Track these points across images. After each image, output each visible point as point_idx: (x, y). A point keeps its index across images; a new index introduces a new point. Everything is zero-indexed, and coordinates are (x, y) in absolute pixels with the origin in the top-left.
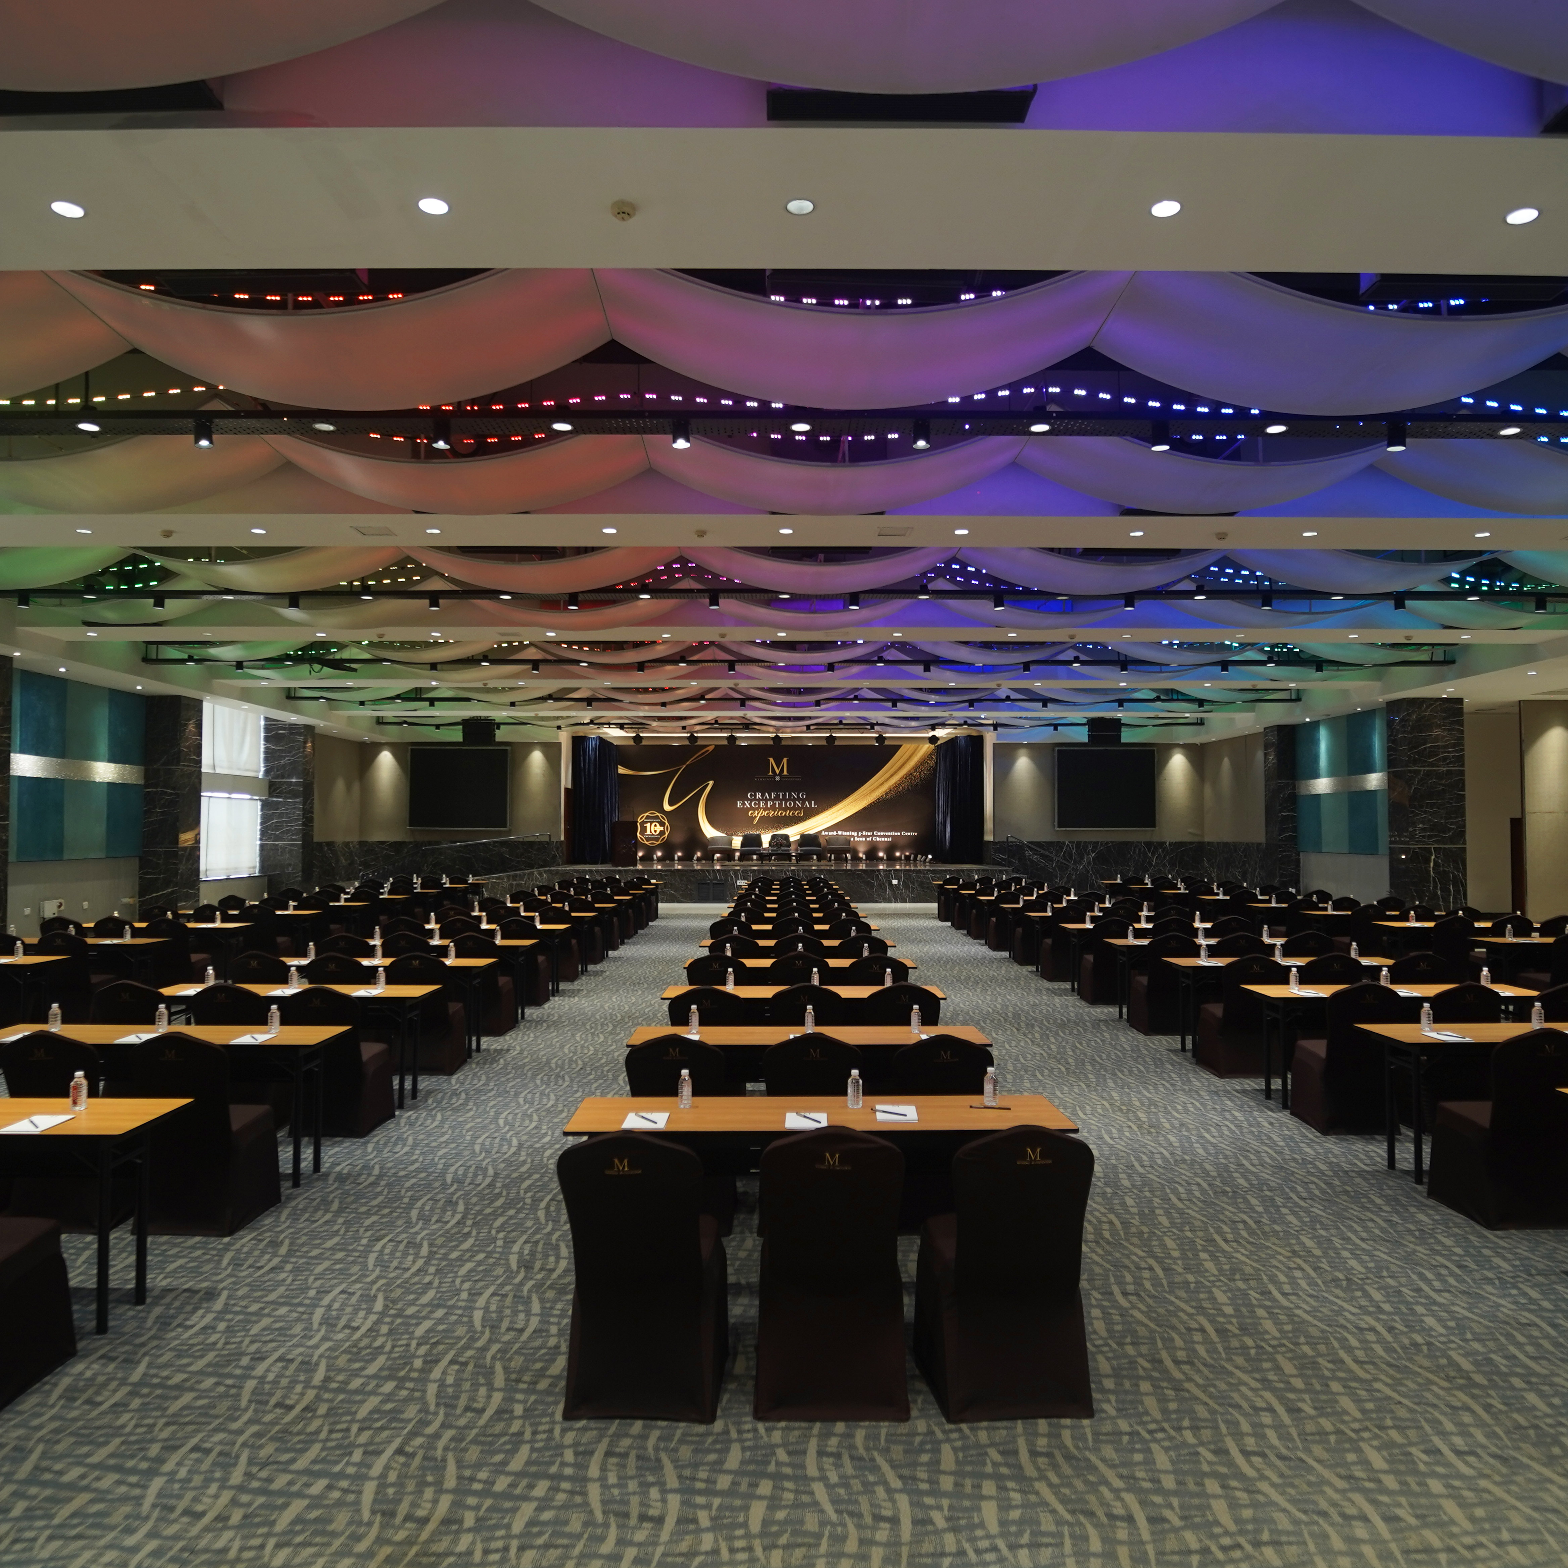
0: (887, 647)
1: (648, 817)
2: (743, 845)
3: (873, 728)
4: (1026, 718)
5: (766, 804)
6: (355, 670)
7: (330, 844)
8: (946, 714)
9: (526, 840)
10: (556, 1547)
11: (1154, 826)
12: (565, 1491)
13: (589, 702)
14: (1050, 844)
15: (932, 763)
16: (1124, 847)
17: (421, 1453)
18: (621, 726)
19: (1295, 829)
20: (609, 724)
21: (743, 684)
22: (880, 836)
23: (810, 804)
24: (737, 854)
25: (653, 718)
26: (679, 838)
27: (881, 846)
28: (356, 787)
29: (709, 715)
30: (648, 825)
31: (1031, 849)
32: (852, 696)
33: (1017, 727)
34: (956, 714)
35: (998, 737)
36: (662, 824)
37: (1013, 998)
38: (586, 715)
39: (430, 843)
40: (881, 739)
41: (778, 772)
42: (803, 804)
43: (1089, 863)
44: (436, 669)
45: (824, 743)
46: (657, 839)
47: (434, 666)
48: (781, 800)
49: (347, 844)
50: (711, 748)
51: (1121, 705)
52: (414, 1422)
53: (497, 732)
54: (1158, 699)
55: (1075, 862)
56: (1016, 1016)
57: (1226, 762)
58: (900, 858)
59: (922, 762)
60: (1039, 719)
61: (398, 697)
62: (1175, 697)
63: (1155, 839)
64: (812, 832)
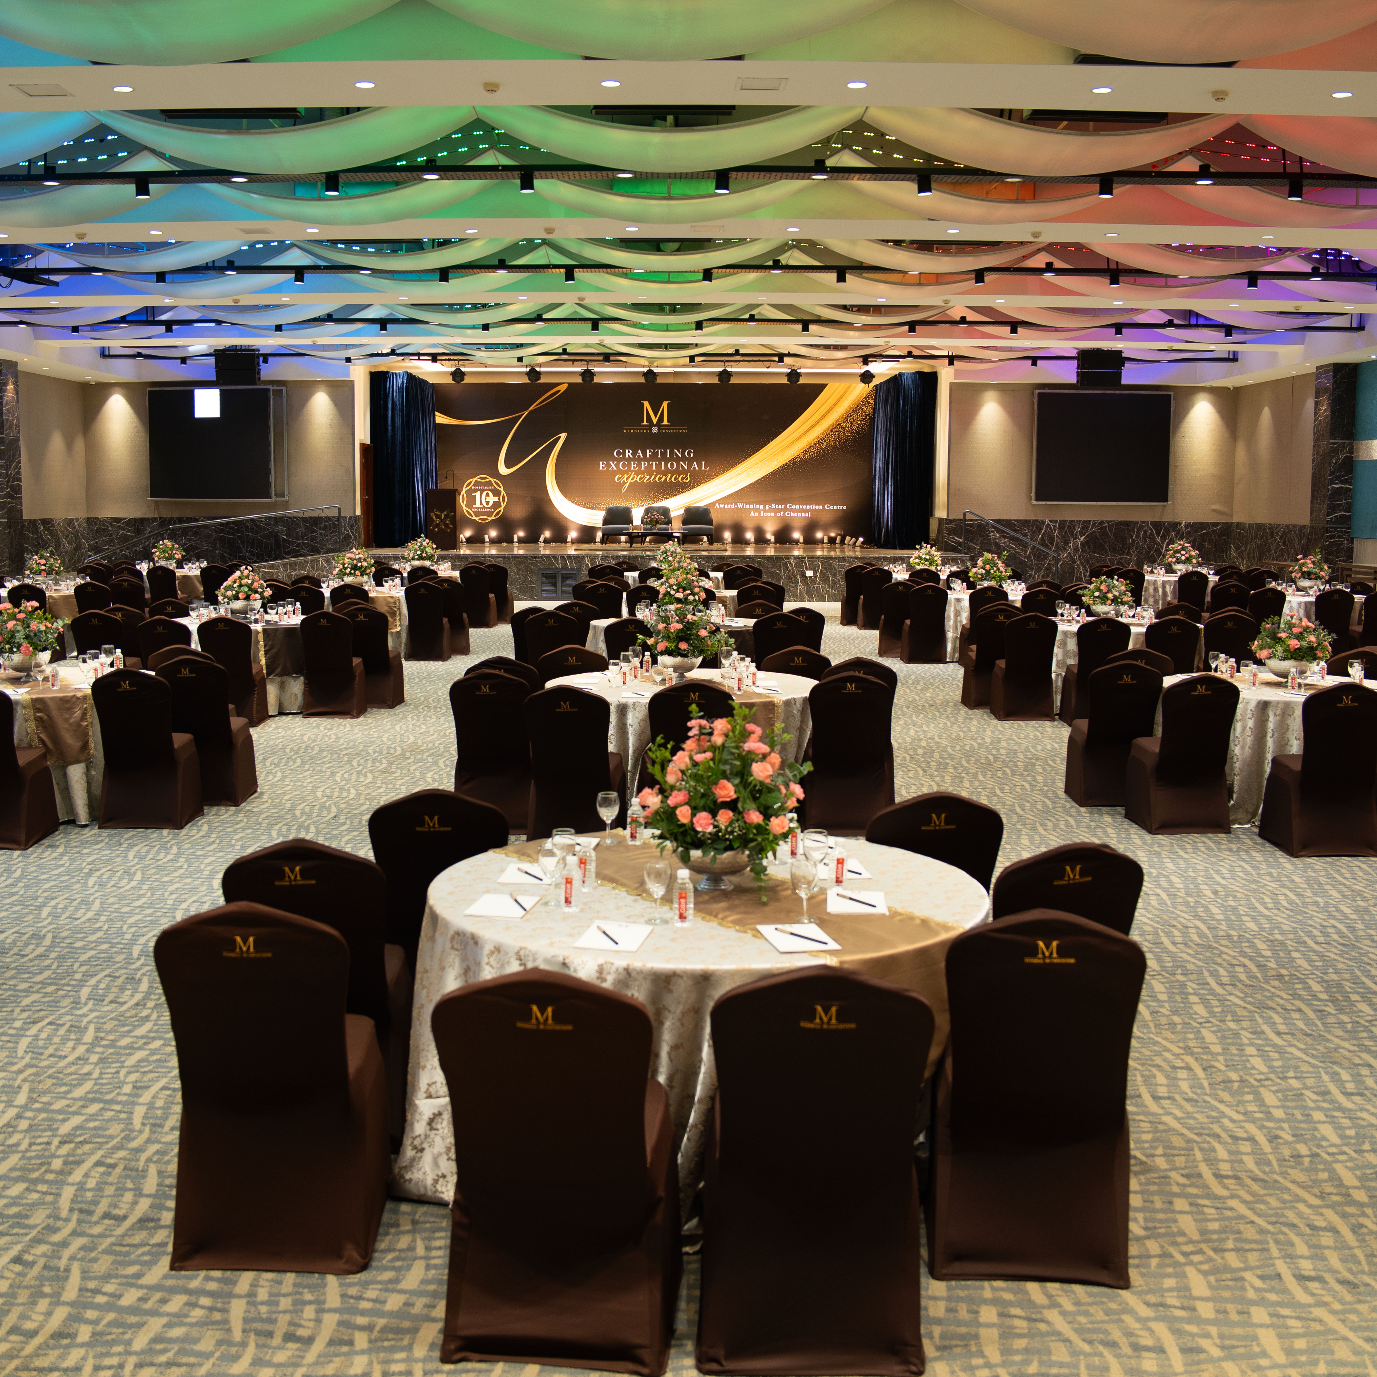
0: (784, 248)
1: (477, 483)
2: (605, 522)
3: (781, 360)
4: (995, 349)
5: (639, 465)
6: (56, 284)
7: (45, 522)
8: (880, 341)
9: (307, 515)
10: (179, 1365)
11: (1165, 499)
12: (203, 1307)
13: (383, 324)
14: (1025, 523)
15: (868, 410)
16: (1124, 527)
17: (42, 1262)
18: (434, 358)
19: (1349, 508)
20: (419, 354)
21: (592, 299)
22: (795, 511)
23: (700, 466)
24: (599, 535)
25: (478, 346)
26: (519, 512)
27: (797, 524)
28: (79, 444)
29: (554, 342)
30: (478, 494)
31: (998, 530)
32: (746, 316)
33: (981, 360)
34: (893, 341)
35: (957, 374)
36: (496, 493)
37: (931, 730)
38: (385, 342)
39: (180, 520)
40: (794, 375)
41: (655, 420)
42: (690, 465)
43: (1076, 550)
44: (164, 281)
45: (716, 380)
46: (490, 514)
47: (161, 277)
48: (660, 460)
49: (70, 522)
50: (563, 388)
51: (1119, 332)
52: (39, 1228)
53: (263, 366)
54: (1170, 324)
55: (1057, 548)
56: (929, 753)
57: (1266, 413)
58: (822, 541)
59: (855, 409)
60: (1010, 349)
61: (123, 320)
62: (1193, 321)
63: (1167, 518)
64: (701, 504)
